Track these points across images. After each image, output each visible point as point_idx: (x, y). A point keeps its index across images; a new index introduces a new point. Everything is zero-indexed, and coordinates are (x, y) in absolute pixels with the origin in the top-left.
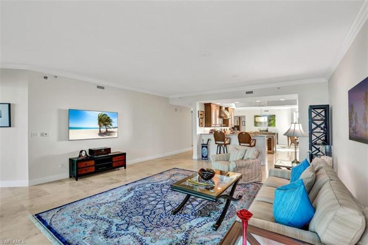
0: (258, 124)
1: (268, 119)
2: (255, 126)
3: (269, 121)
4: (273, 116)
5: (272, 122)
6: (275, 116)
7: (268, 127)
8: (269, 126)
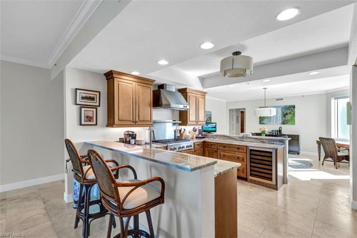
0: (265, 121)
1: (283, 113)
2: (260, 123)
3: (285, 115)
4: (290, 107)
5: (288, 117)
6: (294, 107)
7: (283, 126)
8: (283, 123)
